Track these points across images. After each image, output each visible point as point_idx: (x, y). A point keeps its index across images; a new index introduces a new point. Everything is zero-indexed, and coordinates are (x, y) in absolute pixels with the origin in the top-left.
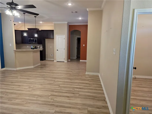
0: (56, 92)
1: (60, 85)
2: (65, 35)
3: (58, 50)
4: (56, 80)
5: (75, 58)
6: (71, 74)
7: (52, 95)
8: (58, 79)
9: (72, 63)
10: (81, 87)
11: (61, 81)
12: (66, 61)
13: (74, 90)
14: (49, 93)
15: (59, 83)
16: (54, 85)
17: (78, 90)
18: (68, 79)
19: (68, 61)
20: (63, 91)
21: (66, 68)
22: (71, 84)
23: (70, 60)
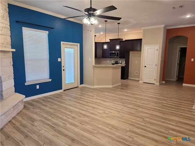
0: (138, 128)
1: (145, 119)
2: (158, 45)
3: (145, 67)
4: (140, 109)
5: (175, 80)
6: (164, 104)
7: (130, 131)
8: (142, 109)
9: (168, 87)
10: (182, 130)
11: (146, 113)
12: (158, 84)
13: (167, 132)
14: (128, 127)
15: (144, 115)
16: (136, 116)
17: (175, 133)
18: (159, 111)
19: (161, 84)
20: (149, 129)
21: (156, 93)
22: (164, 121)
23: (164, 82)
